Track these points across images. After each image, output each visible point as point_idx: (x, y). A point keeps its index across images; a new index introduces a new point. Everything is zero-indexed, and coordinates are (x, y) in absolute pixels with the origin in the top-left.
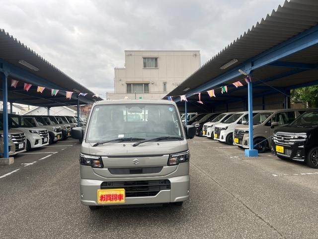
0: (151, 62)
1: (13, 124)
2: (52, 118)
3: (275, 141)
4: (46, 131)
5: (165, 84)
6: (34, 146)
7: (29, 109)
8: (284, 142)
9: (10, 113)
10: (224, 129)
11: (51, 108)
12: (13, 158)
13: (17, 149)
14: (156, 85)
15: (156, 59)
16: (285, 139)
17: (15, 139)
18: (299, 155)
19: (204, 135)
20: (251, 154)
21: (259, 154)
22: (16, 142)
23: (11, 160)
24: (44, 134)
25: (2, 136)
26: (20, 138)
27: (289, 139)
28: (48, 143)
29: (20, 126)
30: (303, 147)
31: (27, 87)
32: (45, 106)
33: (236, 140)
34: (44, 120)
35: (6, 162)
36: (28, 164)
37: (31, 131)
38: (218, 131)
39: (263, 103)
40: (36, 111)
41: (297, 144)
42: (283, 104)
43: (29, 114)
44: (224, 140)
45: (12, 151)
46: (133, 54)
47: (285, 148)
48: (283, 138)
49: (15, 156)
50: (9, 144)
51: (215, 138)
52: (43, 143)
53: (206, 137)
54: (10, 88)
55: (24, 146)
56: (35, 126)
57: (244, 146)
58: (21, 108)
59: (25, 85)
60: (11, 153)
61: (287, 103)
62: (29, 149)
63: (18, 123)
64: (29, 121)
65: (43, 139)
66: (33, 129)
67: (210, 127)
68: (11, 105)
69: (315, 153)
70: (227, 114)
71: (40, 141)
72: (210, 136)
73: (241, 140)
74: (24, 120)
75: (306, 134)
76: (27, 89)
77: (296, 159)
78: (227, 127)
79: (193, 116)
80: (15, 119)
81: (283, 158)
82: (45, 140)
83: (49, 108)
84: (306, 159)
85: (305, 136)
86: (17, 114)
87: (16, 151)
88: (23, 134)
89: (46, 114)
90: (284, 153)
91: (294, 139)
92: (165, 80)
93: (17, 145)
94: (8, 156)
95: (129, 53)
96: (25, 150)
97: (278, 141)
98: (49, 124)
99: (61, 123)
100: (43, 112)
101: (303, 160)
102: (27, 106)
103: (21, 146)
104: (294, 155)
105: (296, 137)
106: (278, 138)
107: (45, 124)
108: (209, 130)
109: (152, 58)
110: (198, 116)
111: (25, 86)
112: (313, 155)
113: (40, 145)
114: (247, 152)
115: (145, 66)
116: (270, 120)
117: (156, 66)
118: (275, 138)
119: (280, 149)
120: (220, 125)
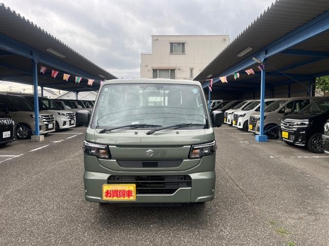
0: (178, 47)
1: (44, 107)
2: (80, 102)
3: (282, 127)
4: (73, 114)
5: (192, 70)
6: (62, 127)
7: (60, 93)
8: (289, 128)
9: (41, 96)
10: (241, 116)
11: (80, 93)
12: (43, 136)
13: (47, 129)
14: (182, 71)
15: (183, 44)
16: (289, 125)
17: (45, 120)
18: (300, 140)
19: (225, 122)
20: (261, 140)
21: (268, 140)
22: (46, 123)
23: (42, 138)
24: (71, 116)
25: (34, 116)
26: (49, 119)
27: (293, 125)
28: (75, 125)
29: (50, 108)
30: (304, 132)
31: (54, 73)
32: (74, 91)
33: (250, 127)
34: (72, 104)
35: (37, 139)
36: (57, 142)
37: (59, 113)
38: (236, 117)
39: (289, 91)
40: (66, 96)
41: (299, 130)
42: (308, 92)
43: (60, 98)
44: (241, 127)
45: (43, 130)
46: (159, 39)
47: (290, 134)
48: (288, 124)
49: (46, 135)
50: (39, 124)
51: (234, 125)
52: (70, 124)
53: (227, 124)
54: (40, 74)
55: (53, 126)
56: (63, 108)
57: (257, 133)
58: (52, 93)
59: (53, 71)
60: (41, 132)
61: (311, 91)
62: (58, 130)
63: (48, 106)
64: (58, 104)
65: (70, 121)
66: (61, 112)
67: (230, 114)
68: (42, 89)
69: (316, 139)
70: (249, 101)
71: (68, 123)
72: (230, 123)
73: (254, 126)
74: (54, 103)
75: (308, 120)
76: (55, 76)
77: (297, 144)
78: (245, 114)
79: (218, 102)
80: (45, 102)
81: (289, 144)
82: (72, 122)
83: (77, 92)
84: (306, 144)
85: (307, 123)
86: (48, 98)
87: (46, 130)
88: (52, 116)
89: (75, 99)
90: (288, 139)
91: (297, 125)
92: (192, 66)
93: (47, 125)
94: (39, 134)
95: (156, 38)
96: (54, 130)
97: (285, 127)
98: (76, 107)
99: (88, 107)
100: (72, 96)
101: (304, 145)
102: (58, 90)
103: (50, 126)
104: (296, 140)
105: (299, 123)
106: (284, 124)
107: (72, 108)
108: (230, 117)
109: (179, 44)
110: (223, 103)
111: (53, 73)
112: (314, 140)
113: (67, 126)
114: (257, 137)
115: (171, 51)
116: (284, 107)
117: (183, 51)
118: (282, 124)
119: (285, 135)
120: (239, 112)
